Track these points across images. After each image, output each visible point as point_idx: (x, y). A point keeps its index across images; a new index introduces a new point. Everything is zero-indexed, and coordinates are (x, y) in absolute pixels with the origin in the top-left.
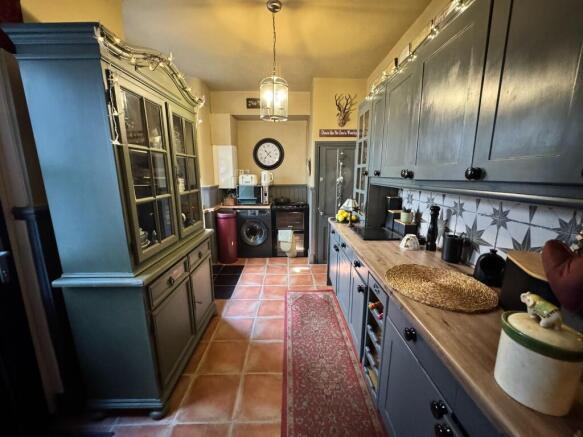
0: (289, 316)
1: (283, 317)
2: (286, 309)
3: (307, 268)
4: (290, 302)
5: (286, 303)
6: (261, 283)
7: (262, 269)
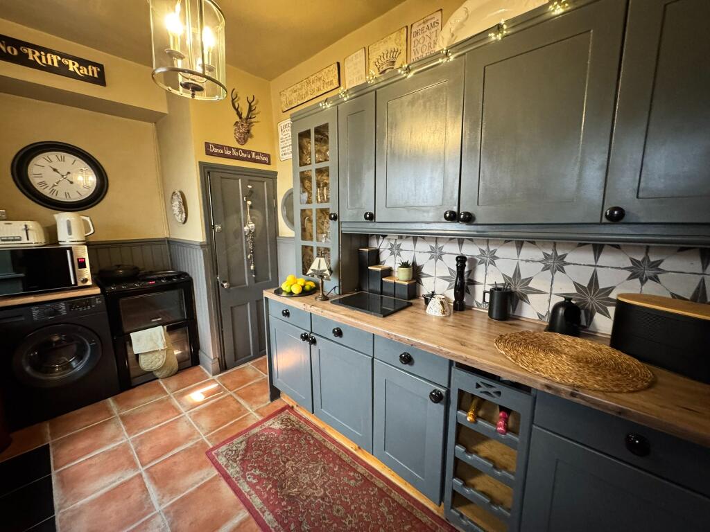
0: (257, 502)
1: (244, 514)
2: (237, 492)
3: (213, 386)
4: (233, 471)
5: (227, 478)
6: (135, 466)
7: (110, 430)
